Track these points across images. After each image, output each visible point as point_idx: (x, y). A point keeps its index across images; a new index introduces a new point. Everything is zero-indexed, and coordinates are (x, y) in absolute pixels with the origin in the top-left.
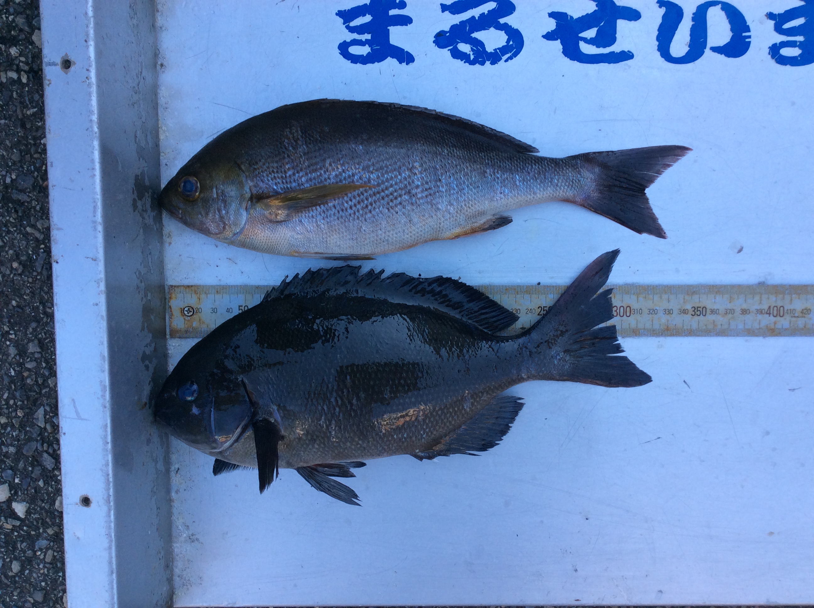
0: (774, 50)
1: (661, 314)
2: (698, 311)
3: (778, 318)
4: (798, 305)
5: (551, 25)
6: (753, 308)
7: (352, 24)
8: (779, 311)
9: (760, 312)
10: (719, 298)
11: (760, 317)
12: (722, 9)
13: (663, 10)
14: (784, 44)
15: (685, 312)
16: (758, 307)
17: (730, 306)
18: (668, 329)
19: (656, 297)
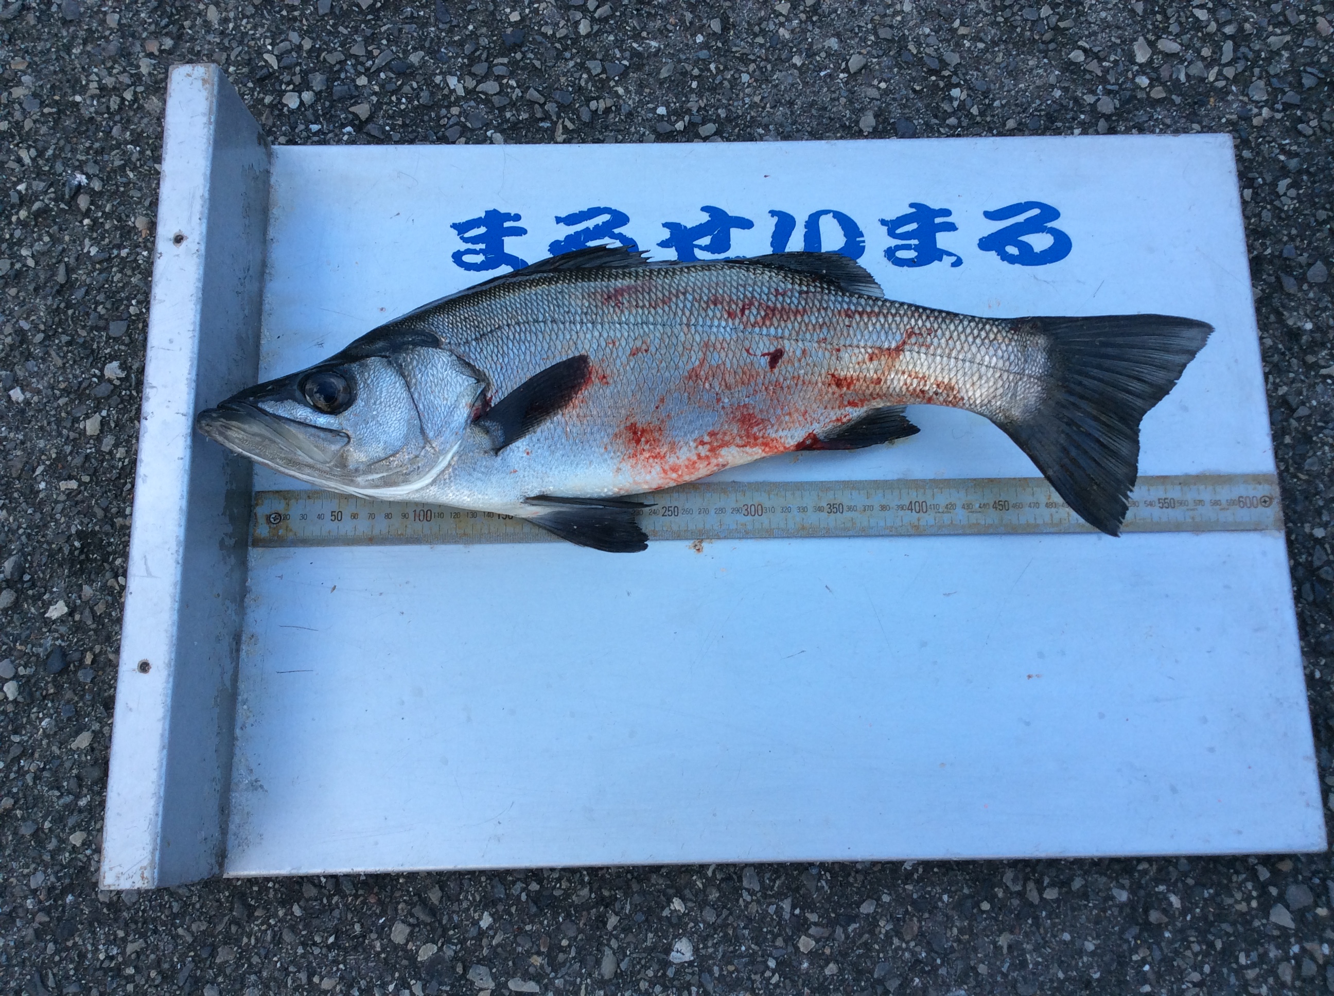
0: (890, 254)
1: (795, 511)
2: (834, 508)
3: (921, 514)
4: (942, 499)
5: (666, 234)
6: (894, 503)
7: (467, 235)
8: (921, 506)
9: (902, 508)
10: (855, 493)
11: (901, 513)
12: (834, 217)
13: (776, 219)
14: (898, 248)
15: (820, 509)
17: (868, 502)
18: (803, 528)
19: (789, 494)
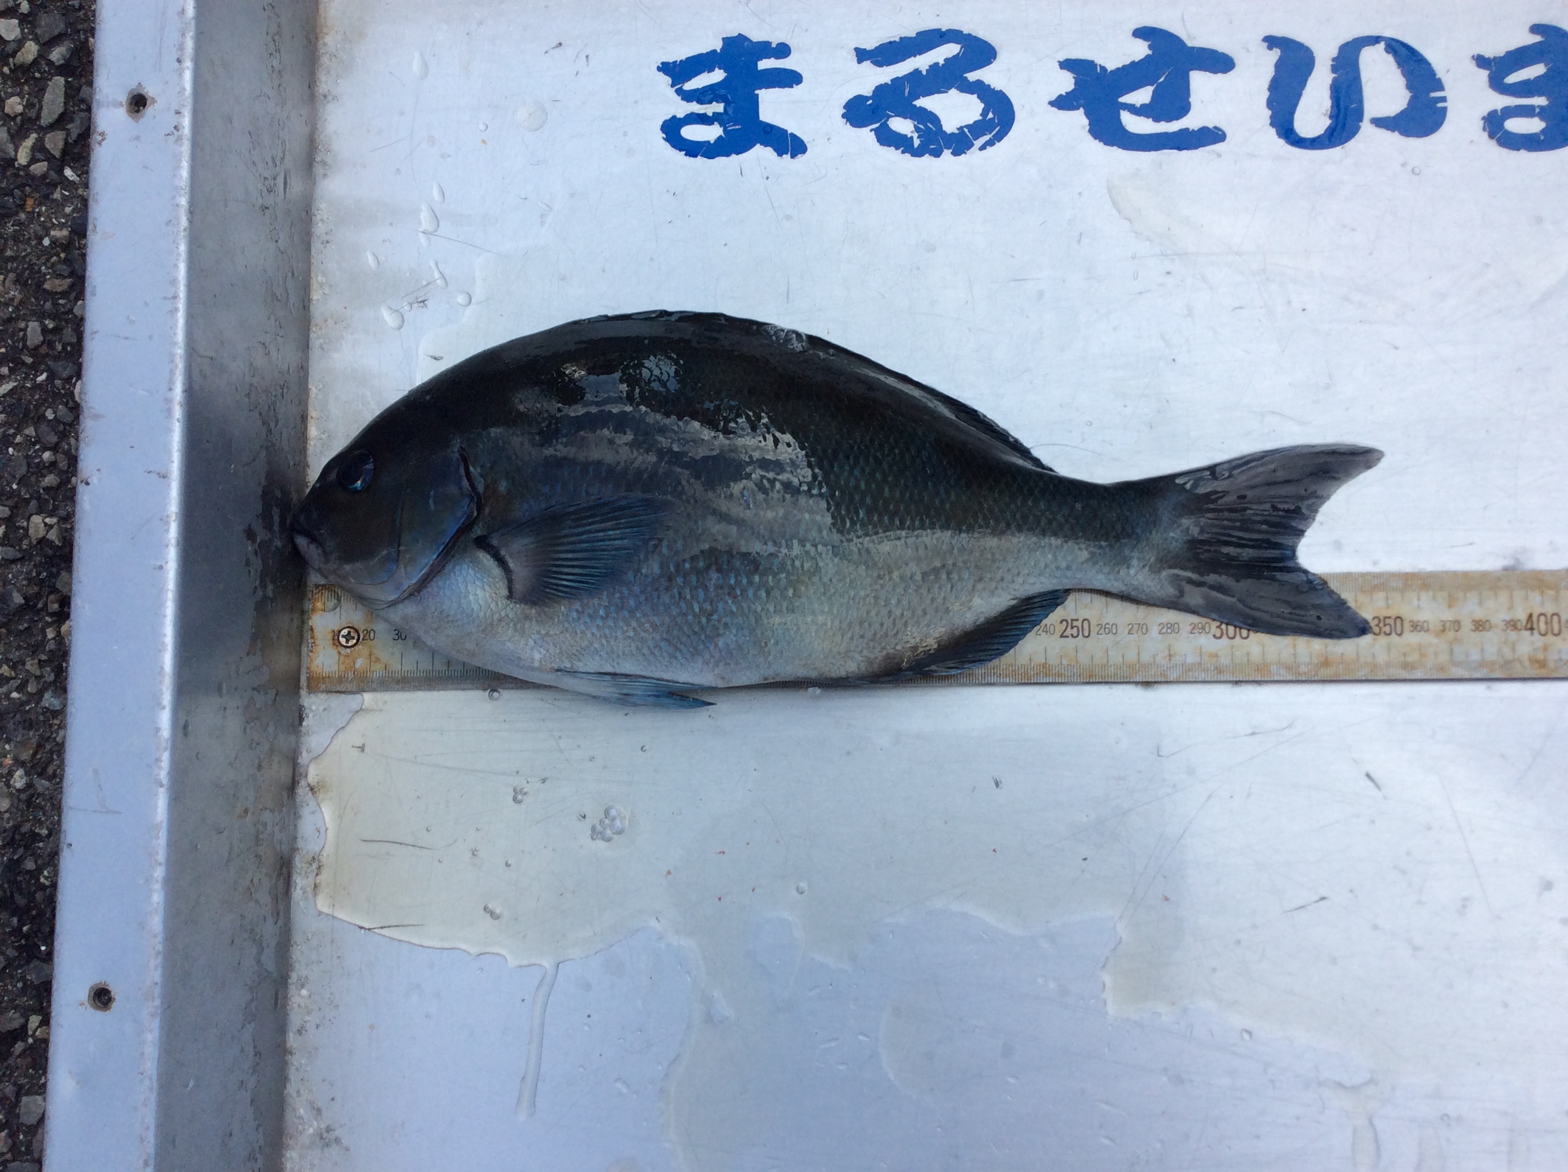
0: (1493, 124)
2: (1387, 625)
3: (1550, 638)
5: (1066, 82)
6: (1498, 617)
7: (689, 86)
8: (1550, 623)
9: (1513, 625)
10: (1425, 596)
11: (1513, 635)
12: (1388, 50)
13: (1275, 54)
14: (1510, 113)
16: (1508, 618)
17: (1449, 615)
18: (1326, 663)
